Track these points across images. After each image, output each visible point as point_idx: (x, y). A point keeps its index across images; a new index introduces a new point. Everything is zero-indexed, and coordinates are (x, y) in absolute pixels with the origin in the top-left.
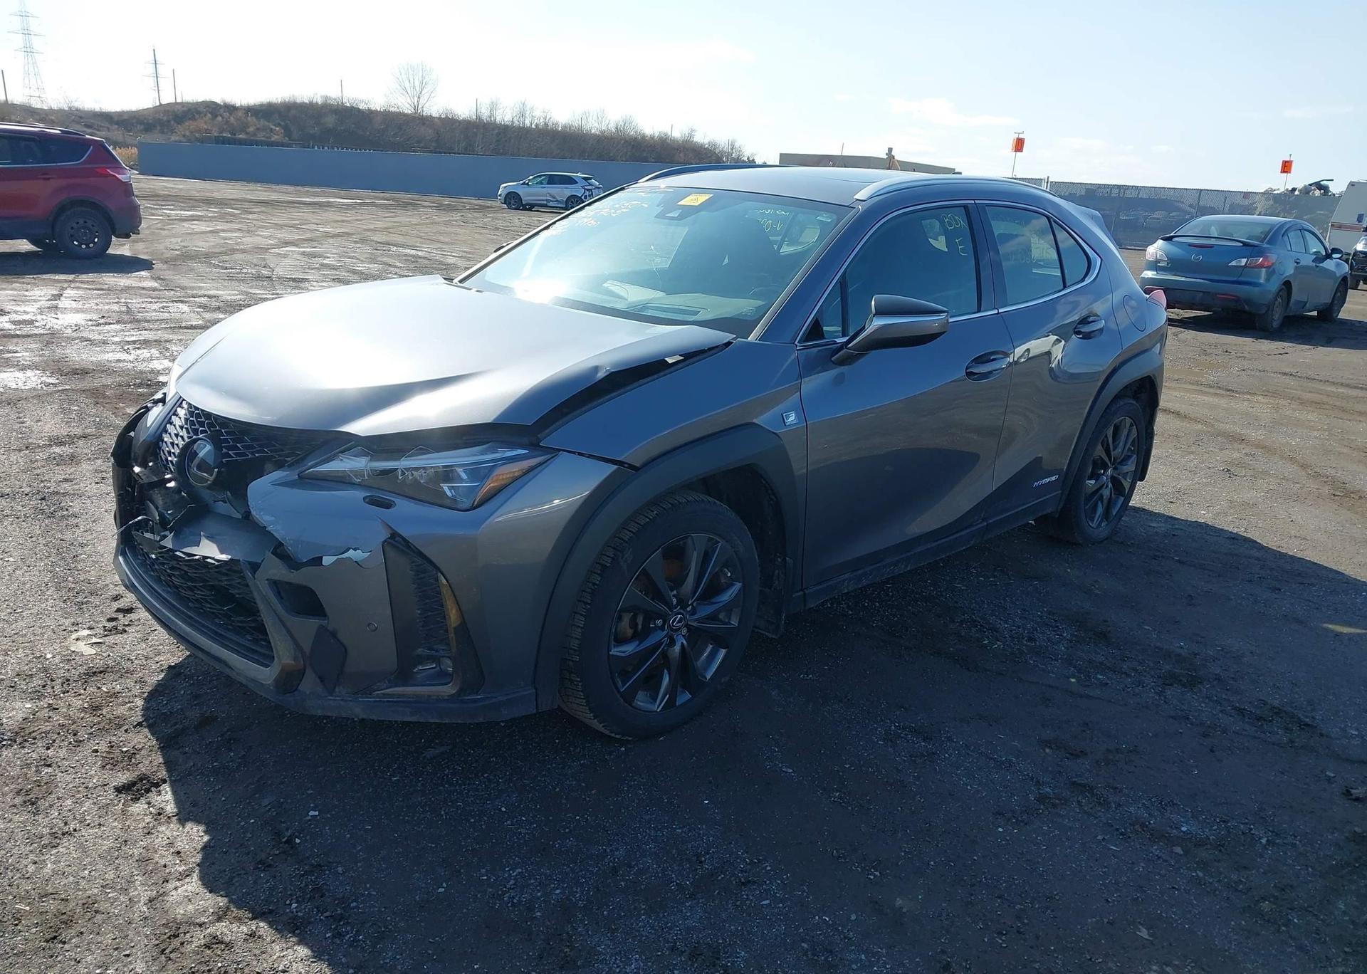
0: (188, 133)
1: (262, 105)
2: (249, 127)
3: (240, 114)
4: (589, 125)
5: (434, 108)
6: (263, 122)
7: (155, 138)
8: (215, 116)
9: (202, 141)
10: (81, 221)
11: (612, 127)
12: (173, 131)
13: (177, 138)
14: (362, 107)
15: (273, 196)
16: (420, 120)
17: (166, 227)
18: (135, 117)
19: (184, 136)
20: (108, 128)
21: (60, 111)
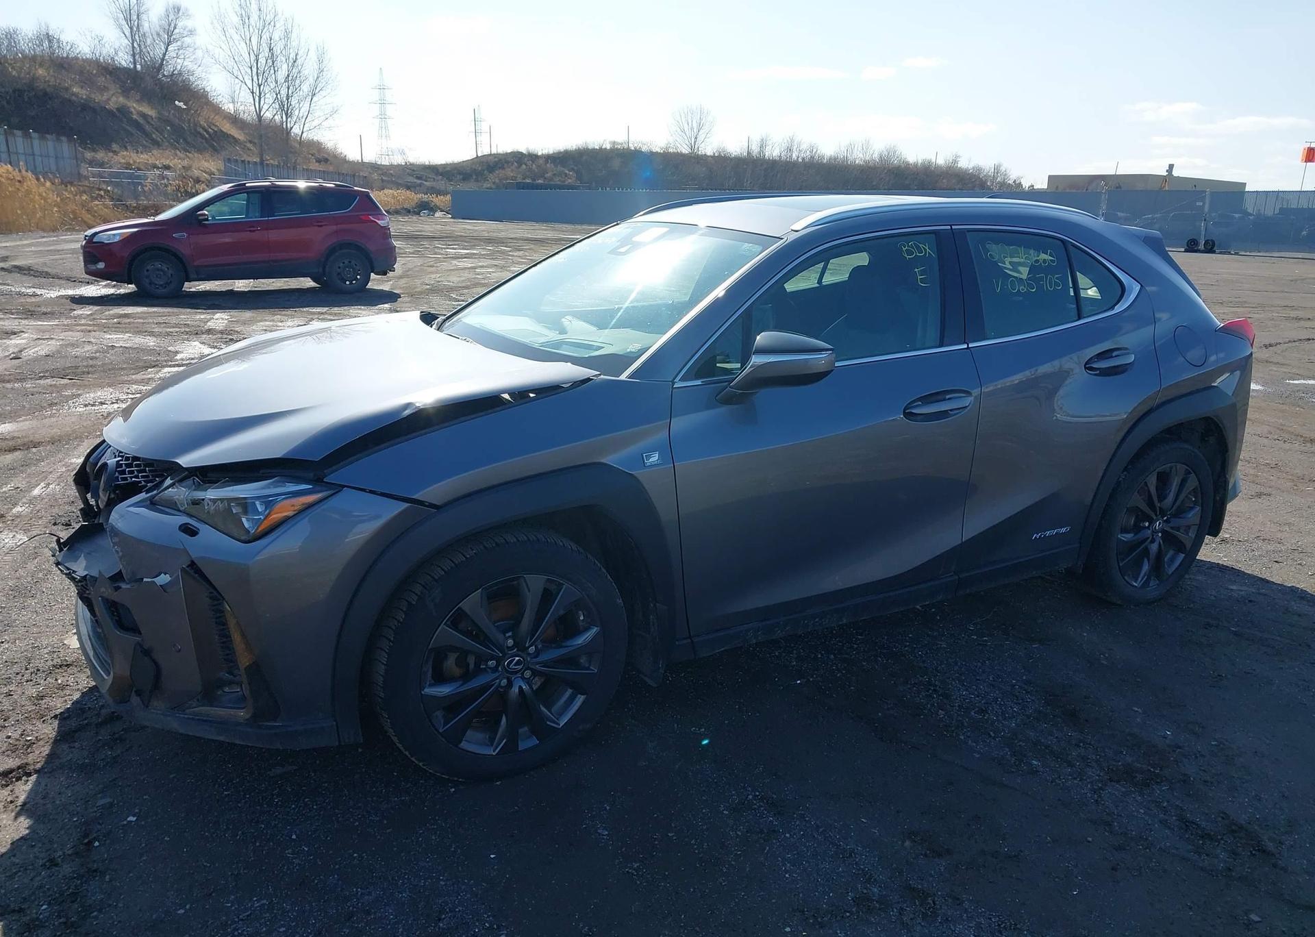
0: (497, 181)
1: (560, 153)
2: (547, 173)
3: (541, 161)
4: (855, 155)
5: (708, 148)
6: (560, 168)
7: (470, 186)
8: (520, 164)
9: (507, 187)
10: (346, 262)
11: (876, 156)
12: (486, 180)
13: (489, 185)
14: (644, 149)
15: (550, 235)
16: (695, 159)
17: (435, 265)
18: (456, 168)
19: (494, 183)
20: (434, 179)
21: (399, 166)
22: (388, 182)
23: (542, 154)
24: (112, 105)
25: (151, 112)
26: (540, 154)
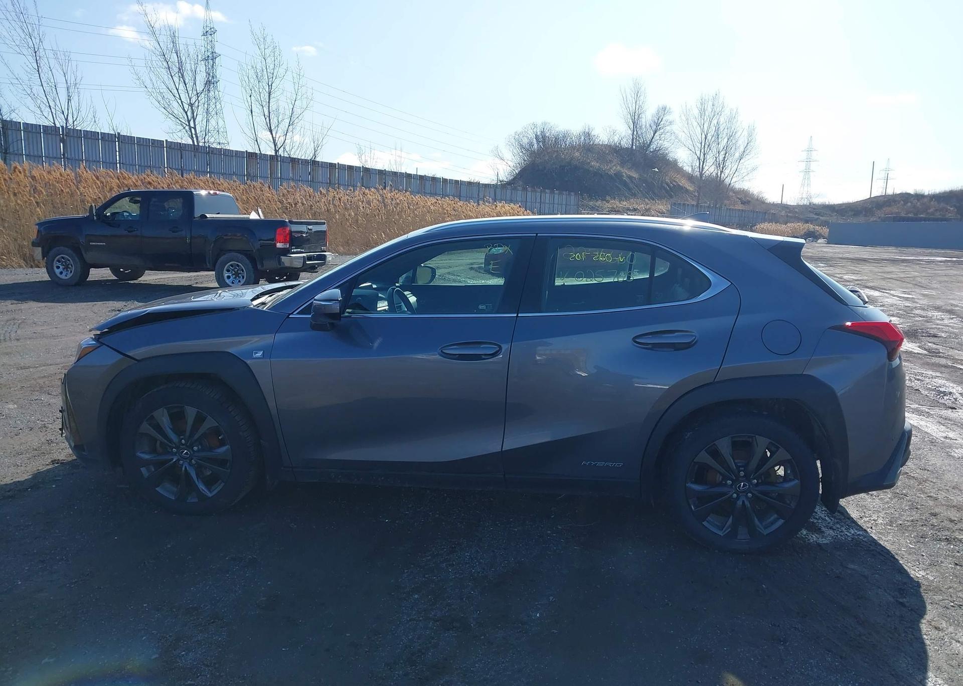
0: (883, 216)
1: (945, 193)
2: (930, 209)
3: (926, 200)
6: (942, 205)
7: (860, 220)
8: (906, 202)
12: (873, 215)
13: (875, 219)
18: (849, 207)
19: (879, 218)
20: (830, 215)
21: (804, 205)
22: (791, 217)
23: (929, 194)
24: (612, 172)
25: (635, 175)
26: (926, 194)
